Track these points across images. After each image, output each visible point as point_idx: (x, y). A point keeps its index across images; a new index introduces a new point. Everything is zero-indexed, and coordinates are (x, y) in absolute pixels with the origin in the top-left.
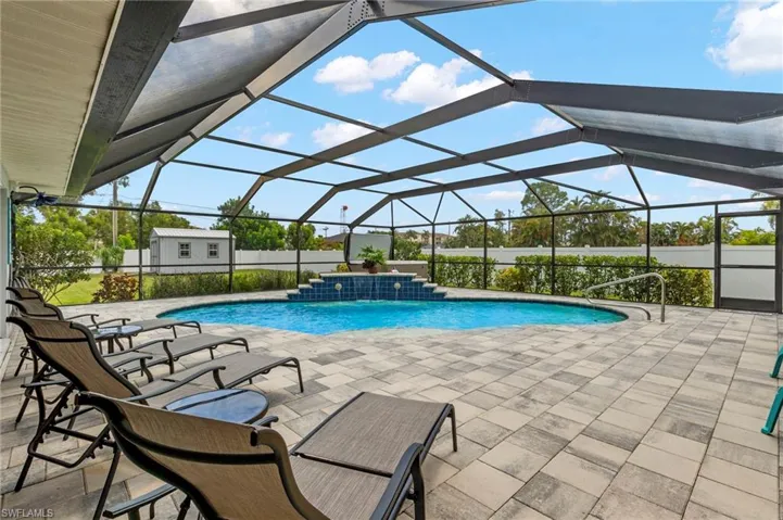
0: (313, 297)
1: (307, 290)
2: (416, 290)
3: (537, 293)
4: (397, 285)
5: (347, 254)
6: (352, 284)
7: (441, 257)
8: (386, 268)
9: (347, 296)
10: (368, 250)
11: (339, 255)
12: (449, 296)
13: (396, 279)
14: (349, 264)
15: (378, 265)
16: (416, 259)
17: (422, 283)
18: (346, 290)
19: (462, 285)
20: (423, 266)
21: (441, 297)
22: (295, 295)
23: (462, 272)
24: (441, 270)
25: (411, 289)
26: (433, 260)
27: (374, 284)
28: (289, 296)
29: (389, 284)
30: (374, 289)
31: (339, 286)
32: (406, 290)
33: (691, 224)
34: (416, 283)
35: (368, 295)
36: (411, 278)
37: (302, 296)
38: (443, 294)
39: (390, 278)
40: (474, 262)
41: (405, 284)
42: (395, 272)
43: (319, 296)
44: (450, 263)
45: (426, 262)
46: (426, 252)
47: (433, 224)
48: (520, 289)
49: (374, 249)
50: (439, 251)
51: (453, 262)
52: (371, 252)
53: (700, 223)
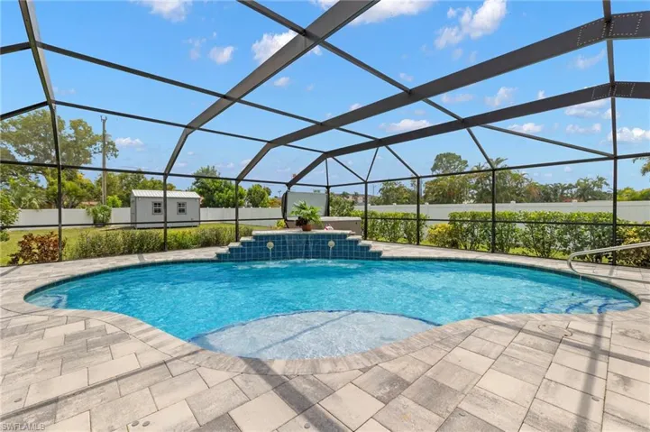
0: (243, 256)
1: (237, 249)
2: (351, 248)
3: (472, 249)
4: (331, 244)
5: (284, 211)
6: (284, 243)
7: (373, 213)
8: (320, 226)
9: (279, 254)
10: (302, 208)
11: (277, 212)
12: (385, 254)
13: (330, 237)
14: (286, 220)
15: (311, 223)
16: (350, 216)
17: (357, 241)
18: (278, 248)
19: (394, 240)
20: (356, 222)
21: (377, 256)
22: (225, 255)
23: (393, 227)
24: (373, 225)
25: (346, 248)
26: (365, 217)
27: (307, 242)
28: (219, 255)
29: (323, 243)
30: (307, 248)
31: (270, 245)
32: (340, 248)
33: (570, 185)
34: (351, 241)
35: (301, 253)
36: (345, 236)
37: (231, 256)
38: (380, 253)
39: (323, 236)
40: (406, 218)
41: (340, 243)
42: (330, 230)
43: (250, 255)
44: (382, 219)
45: (360, 219)
46: (359, 209)
47: (366, 183)
48: (454, 245)
49: (308, 206)
50: (371, 208)
51: (384, 218)
52: (304, 209)
53: (578, 184)
